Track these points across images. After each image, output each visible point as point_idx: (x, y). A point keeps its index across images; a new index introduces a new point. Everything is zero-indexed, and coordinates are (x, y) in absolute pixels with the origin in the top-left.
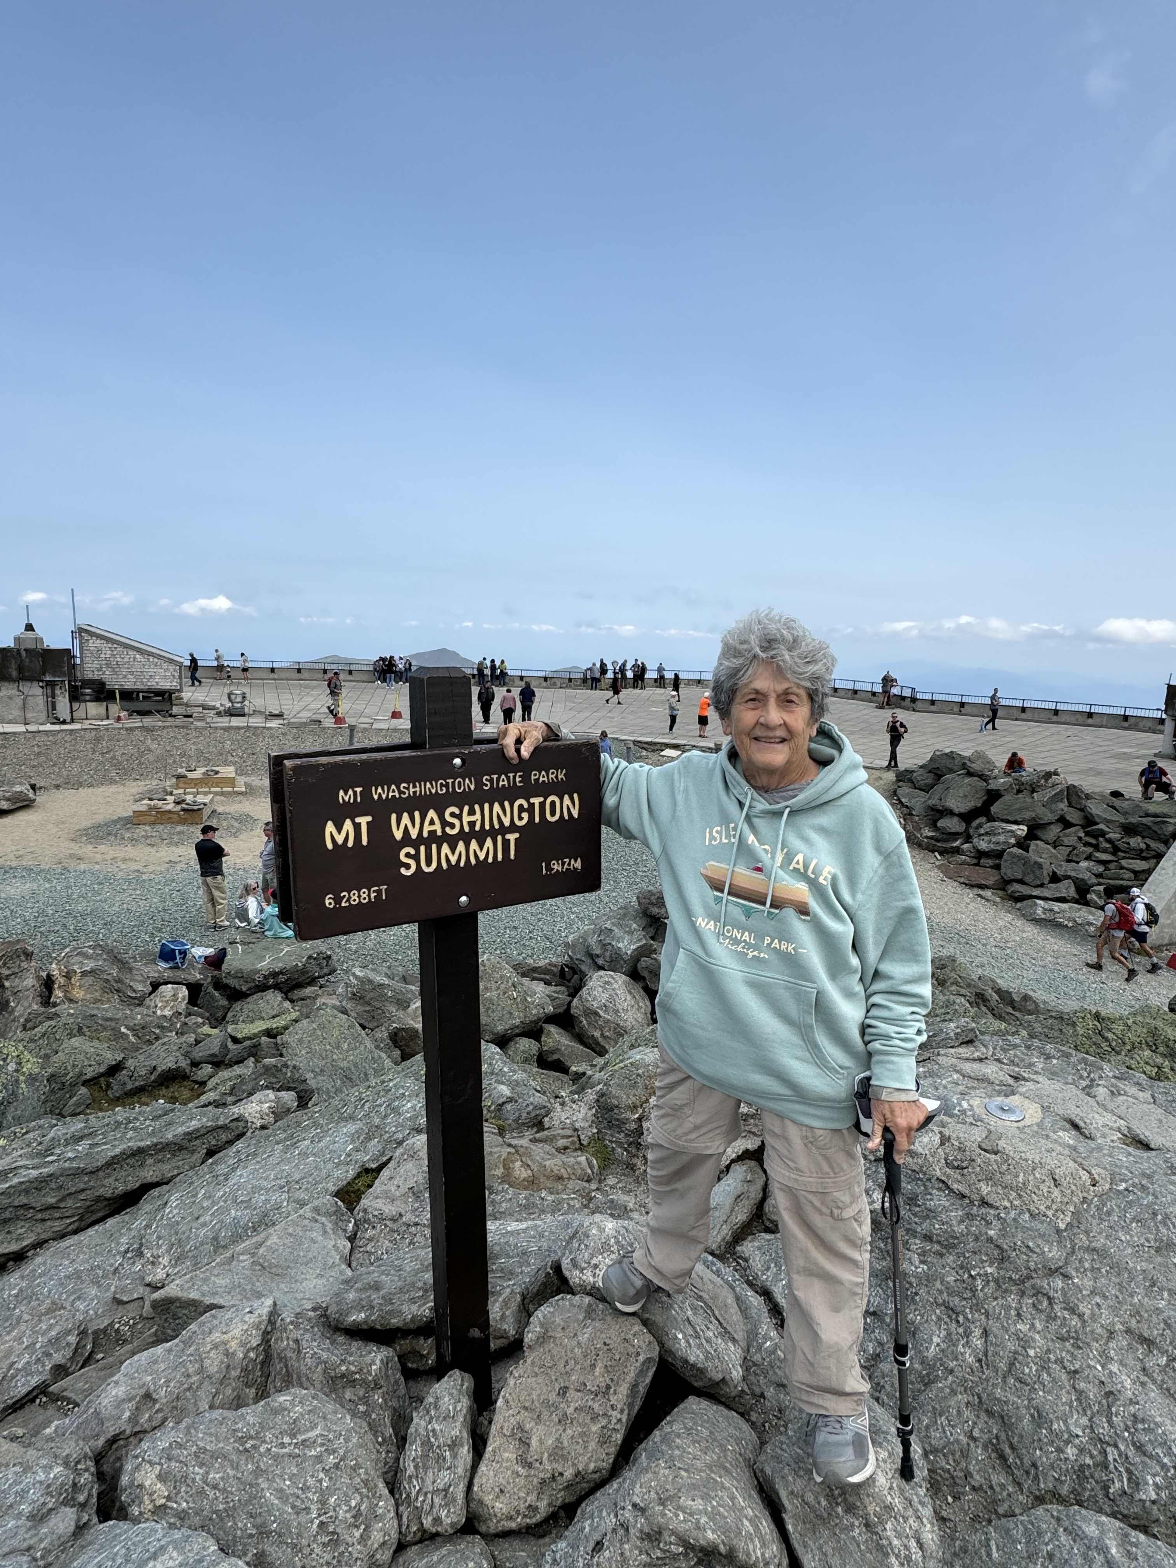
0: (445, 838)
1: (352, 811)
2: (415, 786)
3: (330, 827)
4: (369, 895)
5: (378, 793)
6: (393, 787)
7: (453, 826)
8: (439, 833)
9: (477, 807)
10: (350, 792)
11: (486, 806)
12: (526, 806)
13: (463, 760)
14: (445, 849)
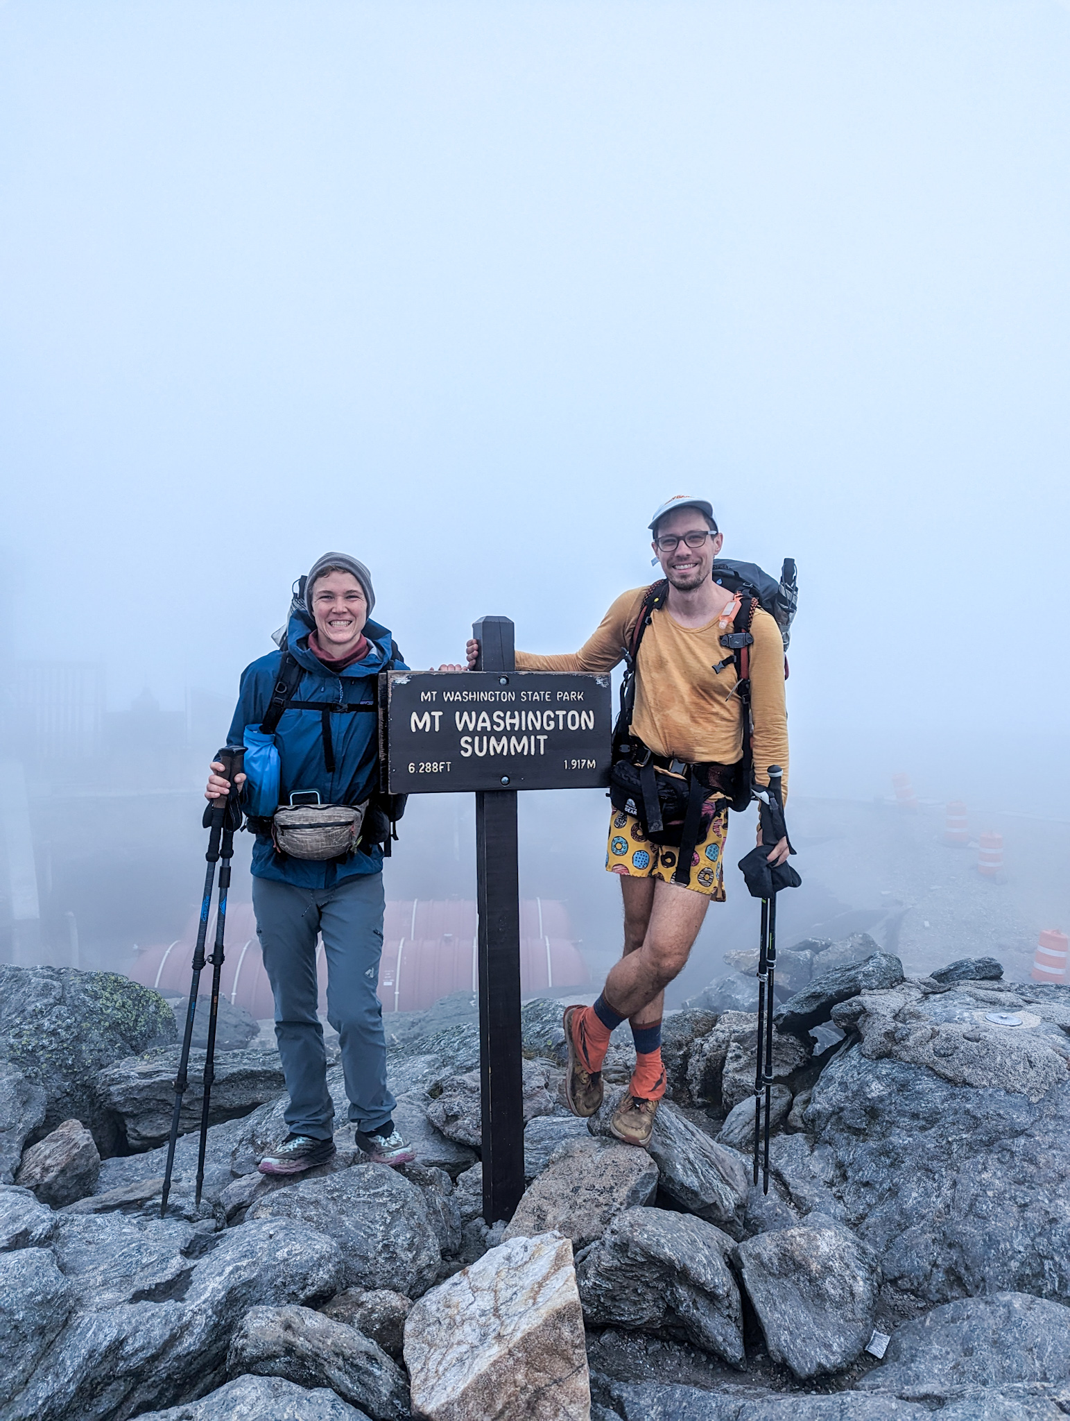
0: (493, 733)
1: (428, 707)
2: (473, 694)
3: (414, 716)
4: (438, 767)
5: (451, 697)
6: (458, 693)
7: (499, 725)
8: (489, 729)
9: (516, 713)
10: (429, 694)
11: (523, 713)
12: (552, 716)
13: (507, 679)
14: (493, 740)
